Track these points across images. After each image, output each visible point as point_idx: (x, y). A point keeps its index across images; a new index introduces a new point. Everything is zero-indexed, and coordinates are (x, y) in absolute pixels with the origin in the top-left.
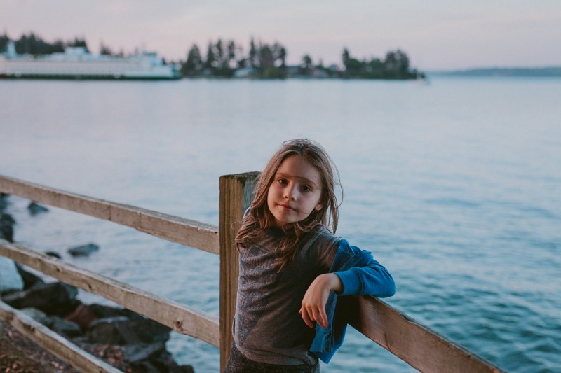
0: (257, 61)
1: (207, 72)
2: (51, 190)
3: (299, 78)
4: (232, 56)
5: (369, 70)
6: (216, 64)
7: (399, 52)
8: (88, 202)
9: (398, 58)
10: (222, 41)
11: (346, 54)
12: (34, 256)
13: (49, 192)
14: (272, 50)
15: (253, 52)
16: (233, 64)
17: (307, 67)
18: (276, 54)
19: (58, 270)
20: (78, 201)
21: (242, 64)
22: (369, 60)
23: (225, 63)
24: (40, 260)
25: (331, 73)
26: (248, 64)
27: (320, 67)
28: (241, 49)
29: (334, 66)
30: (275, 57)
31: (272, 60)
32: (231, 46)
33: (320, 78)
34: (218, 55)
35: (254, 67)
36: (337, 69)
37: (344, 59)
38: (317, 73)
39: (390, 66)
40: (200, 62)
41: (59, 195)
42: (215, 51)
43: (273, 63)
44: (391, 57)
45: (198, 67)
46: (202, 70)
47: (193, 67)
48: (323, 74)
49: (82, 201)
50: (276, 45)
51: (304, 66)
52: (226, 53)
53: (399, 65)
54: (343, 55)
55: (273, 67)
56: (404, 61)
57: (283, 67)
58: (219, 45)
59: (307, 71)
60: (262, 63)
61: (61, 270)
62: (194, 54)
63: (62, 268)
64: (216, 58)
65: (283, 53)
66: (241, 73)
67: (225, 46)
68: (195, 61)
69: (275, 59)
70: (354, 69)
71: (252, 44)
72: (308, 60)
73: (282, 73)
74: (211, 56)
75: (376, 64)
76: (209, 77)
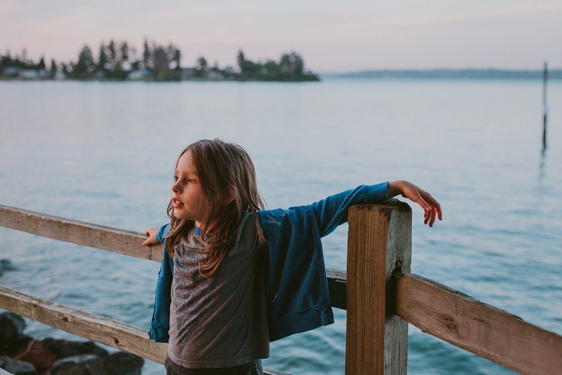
0: (151, 63)
1: (100, 74)
2: (55, 219)
3: (195, 80)
4: (125, 57)
5: (265, 72)
6: (109, 66)
7: (293, 54)
8: (115, 235)
9: (292, 60)
10: (115, 42)
11: (241, 56)
12: (26, 300)
13: (51, 221)
14: (167, 51)
15: (147, 54)
16: (126, 66)
17: (202, 69)
18: (171, 56)
19: (66, 319)
20: (98, 234)
21: (135, 66)
22: (264, 62)
23: (118, 65)
24: (36, 306)
25: (226, 75)
26: (142, 66)
27: (215, 69)
28: (135, 51)
29: (230, 68)
30: (170, 59)
31: (167, 62)
32: (124, 48)
33: (216, 80)
34: (111, 57)
35: (148, 69)
36: (232, 71)
37: (239, 61)
38: (212, 75)
39: (285, 69)
40: (92, 64)
41: (67, 225)
42: (108, 53)
43: (167, 65)
44: (286, 59)
45: (90, 69)
46: (94, 72)
47: (85, 69)
48: (219, 76)
49: (104, 234)
50: (170, 47)
51: (199, 68)
52: (119, 55)
53: (294, 67)
54: (239, 57)
55: (168, 69)
56: (299, 63)
57: (178, 69)
58: (111, 47)
59: (201, 73)
60: (156, 65)
61: (70, 319)
62: (85, 55)
63: (73, 317)
64: (108, 60)
65: (177, 55)
66: (135, 75)
67: (117, 47)
68: (87, 63)
69: (170, 62)
70: (250, 71)
71: (146, 45)
72: (203, 62)
73: (177, 75)
74: (103, 57)
75: (271, 65)
76: (102, 79)
